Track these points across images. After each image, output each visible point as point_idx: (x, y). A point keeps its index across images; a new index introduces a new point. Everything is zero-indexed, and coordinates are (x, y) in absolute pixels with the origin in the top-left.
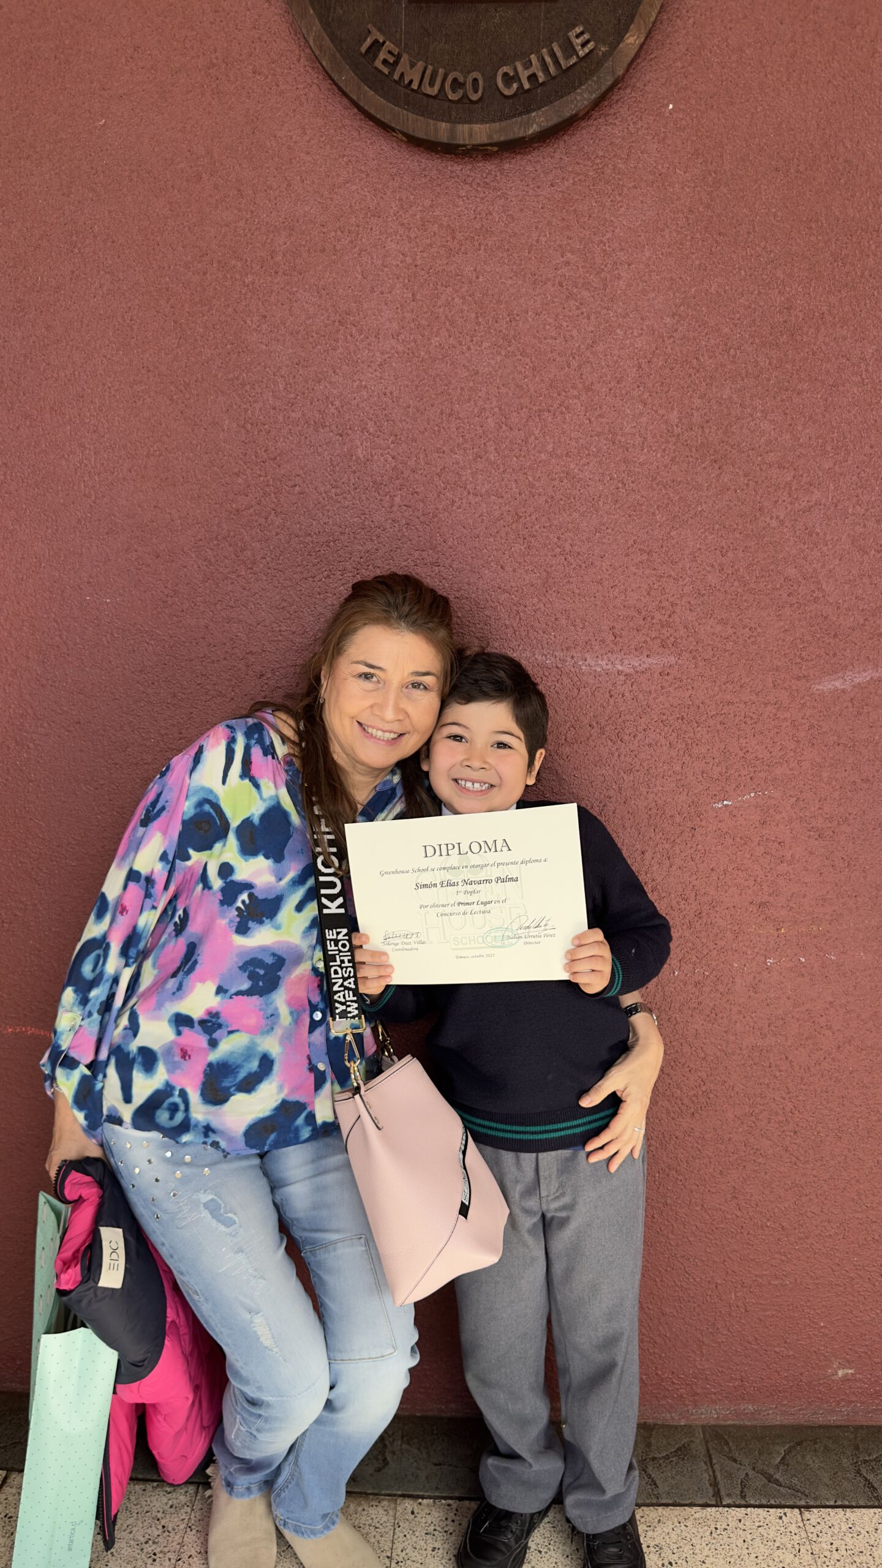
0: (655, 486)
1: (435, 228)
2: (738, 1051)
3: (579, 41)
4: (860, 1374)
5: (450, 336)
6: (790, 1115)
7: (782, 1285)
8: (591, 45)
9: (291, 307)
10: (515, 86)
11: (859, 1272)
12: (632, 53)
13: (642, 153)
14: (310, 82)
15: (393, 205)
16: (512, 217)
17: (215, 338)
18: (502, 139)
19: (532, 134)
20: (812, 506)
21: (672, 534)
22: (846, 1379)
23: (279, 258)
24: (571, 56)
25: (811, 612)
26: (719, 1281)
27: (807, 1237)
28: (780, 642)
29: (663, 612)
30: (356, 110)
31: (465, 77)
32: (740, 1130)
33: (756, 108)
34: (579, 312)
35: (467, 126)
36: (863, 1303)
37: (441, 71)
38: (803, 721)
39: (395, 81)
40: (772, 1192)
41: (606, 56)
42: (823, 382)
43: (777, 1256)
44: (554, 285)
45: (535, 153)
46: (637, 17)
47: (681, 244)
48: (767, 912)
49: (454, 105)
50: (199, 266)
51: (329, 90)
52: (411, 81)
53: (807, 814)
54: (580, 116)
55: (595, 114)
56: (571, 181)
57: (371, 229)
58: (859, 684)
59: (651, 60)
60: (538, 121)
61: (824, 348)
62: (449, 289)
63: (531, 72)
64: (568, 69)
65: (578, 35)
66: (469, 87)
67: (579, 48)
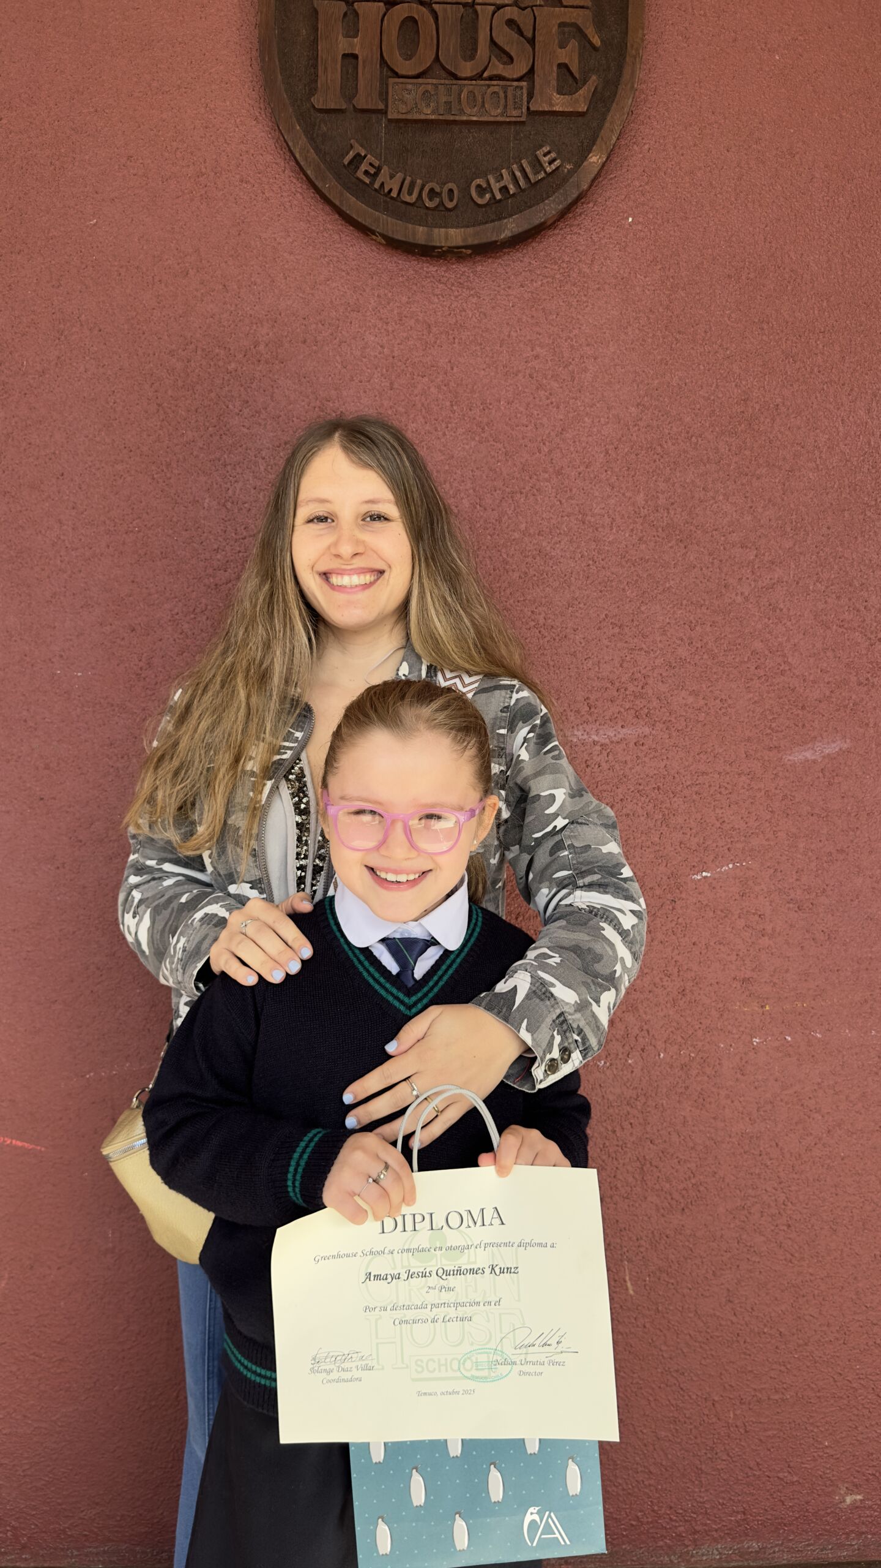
0: (624, 563)
1: (412, 322)
2: (728, 1139)
3: (547, 159)
4: (868, 1499)
6: (783, 1207)
7: (783, 1400)
8: (557, 163)
9: (273, 393)
10: (488, 196)
11: (862, 1382)
12: (595, 171)
13: (605, 259)
14: (294, 190)
15: (372, 301)
16: (485, 315)
17: (197, 421)
18: (476, 242)
19: (504, 238)
20: (774, 584)
21: (643, 608)
22: (854, 1507)
23: (261, 347)
24: (538, 173)
25: (778, 684)
26: (716, 1398)
27: (806, 1344)
28: (751, 713)
29: (636, 683)
30: (337, 216)
31: (442, 188)
32: (732, 1226)
33: (708, 223)
34: (549, 401)
35: (443, 230)
36: (869, 1418)
37: (419, 182)
38: (778, 792)
39: (376, 190)
40: (767, 1294)
41: (571, 172)
42: (780, 468)
43: (775, 1366)
44: (524, 377)
45: (506, 257)
46: (599, 140)
47: (643, 340)
48: (750, 988)
49: (430, 212)
50: (183, 353)
51: (312, 198)
52: (391, 190)
53: (786, 885)
54: (549, 223)
55: (561, 224)
56: (540, 283)
57: (351, 323)
58: (828, 754)
59: (611, 179)
60: (511, 227)
61: (780, 436)
62: (426, 379)
63: (502, 184)
64: (537, 183)
65: (545, 154)
66: (445, 196)
67: (546, 165)
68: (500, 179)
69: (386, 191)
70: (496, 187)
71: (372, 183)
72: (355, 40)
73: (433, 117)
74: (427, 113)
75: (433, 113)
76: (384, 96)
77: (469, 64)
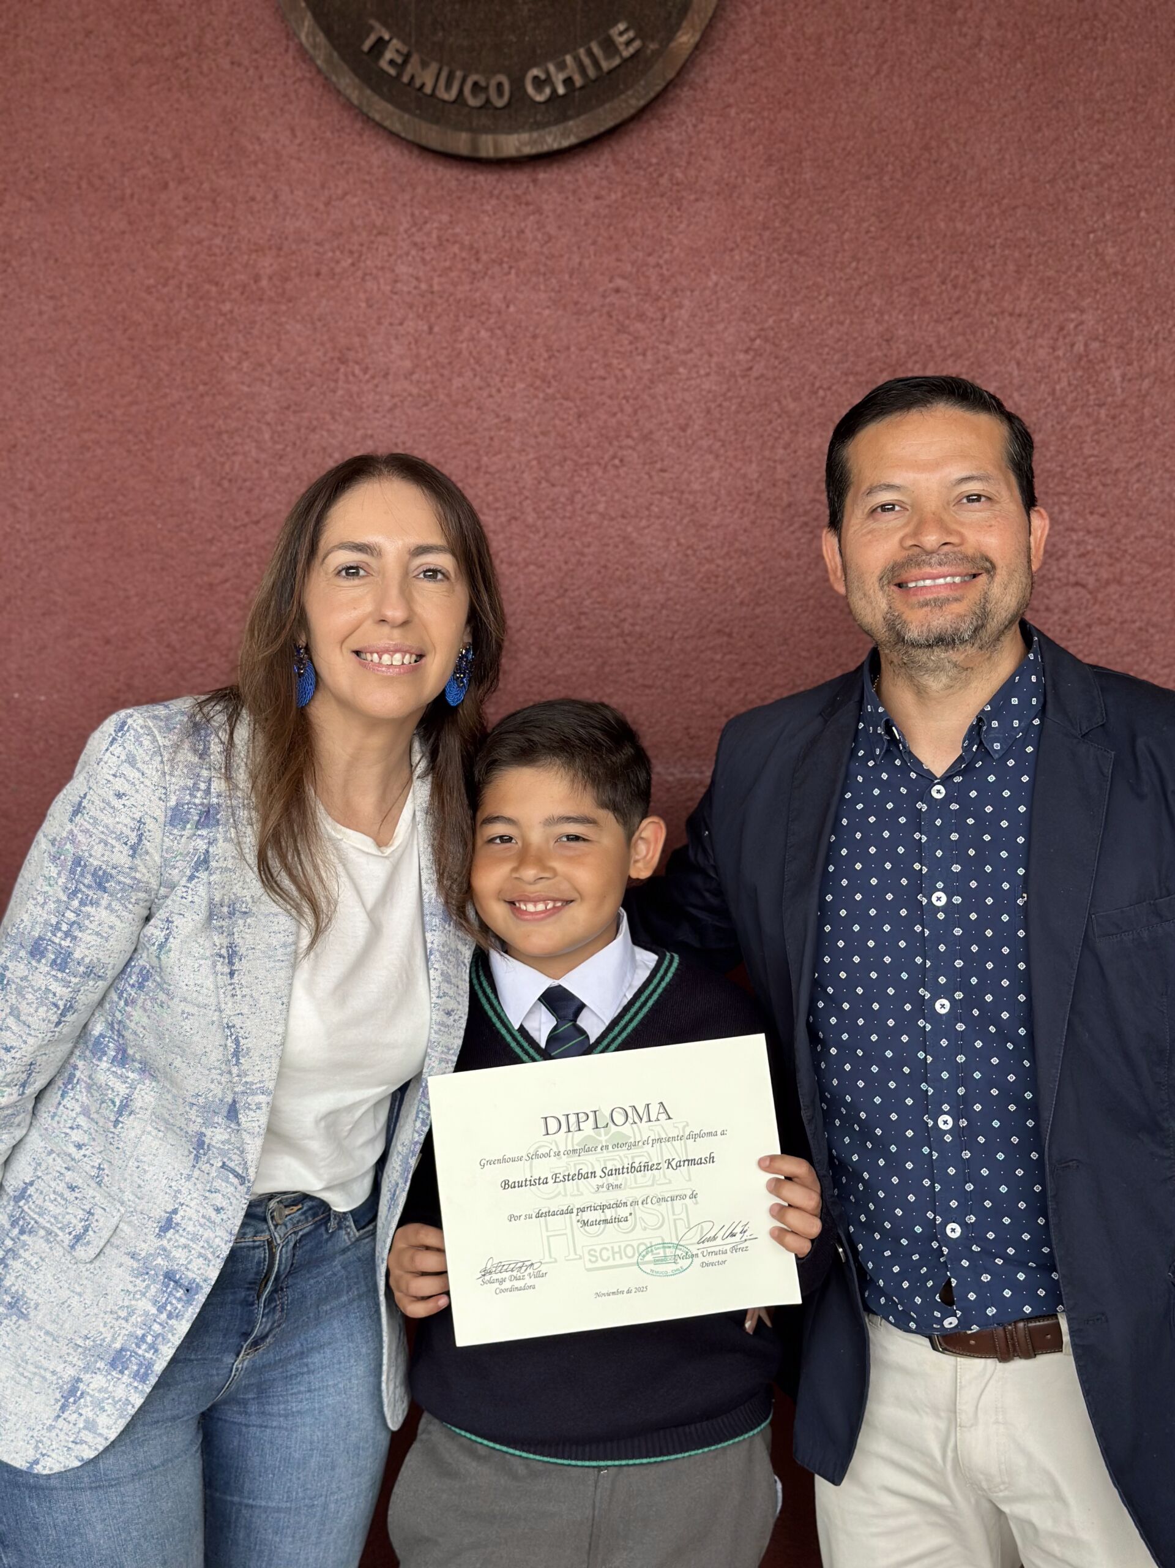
3: (623, 39)
5: (475, 376)
8: (637, 44)
10: (548, 91)
18: (534, 152)
24: (612, 58)
31: (488, 80)
35: (490, 137)
37: (459, 74)
39: (404, 84)
45: (575, 160)
49: (476, 112)
55: (648, 118)
60: (576, 130)
63: (565, 75)
64: (610, 72)
65: (620, 33)
66: (492, 91)
67: (621, 48)
68: (561, 66)
69: (418, 84)
70: (559, 78)
71: (399, 75)
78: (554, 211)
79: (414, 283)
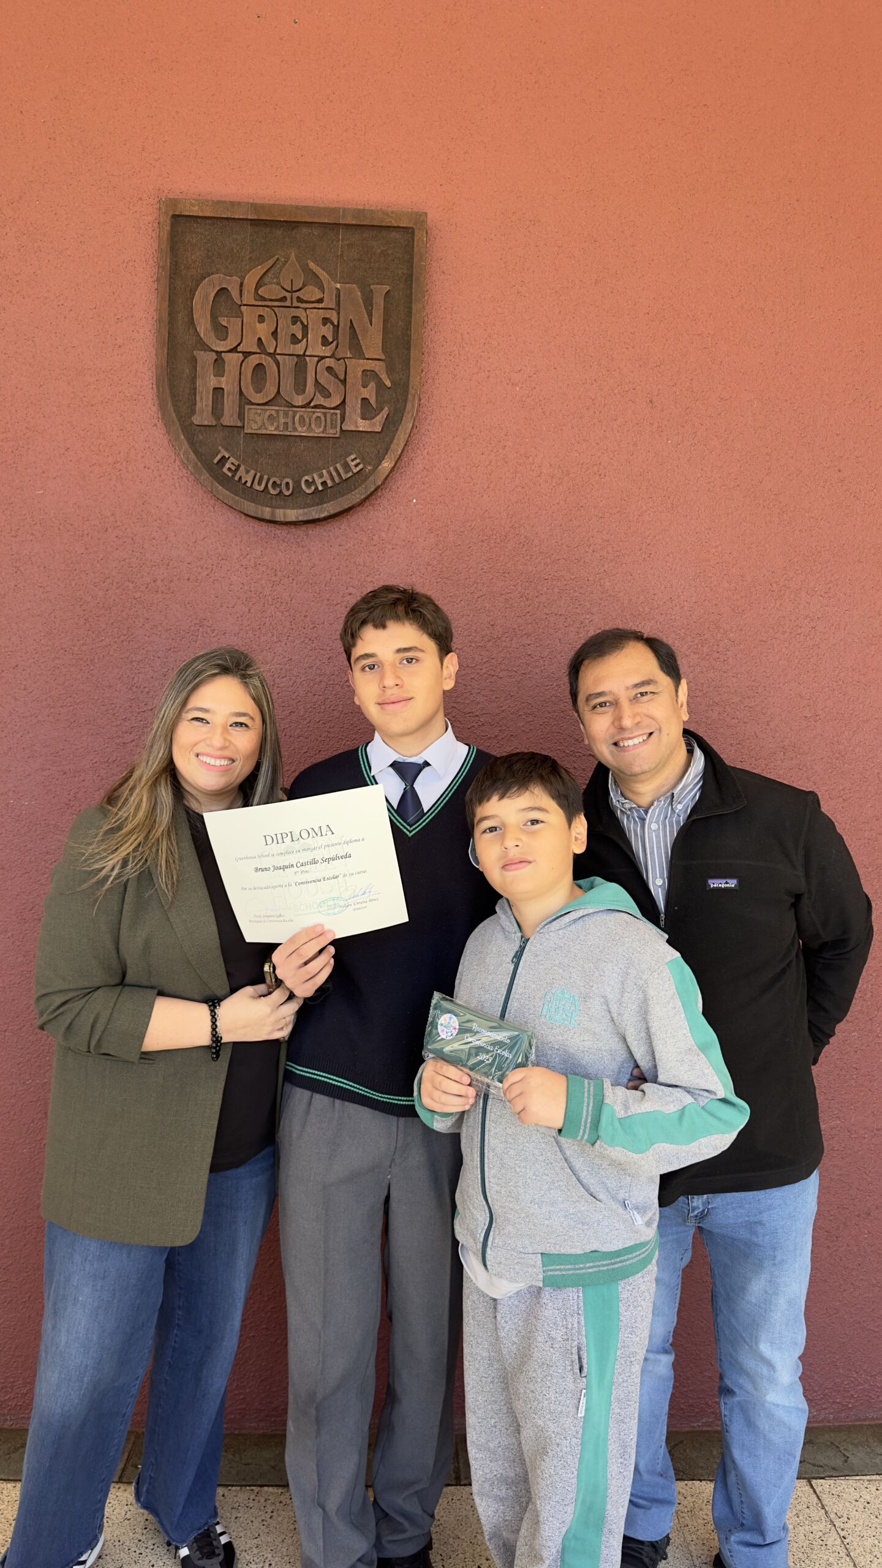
3: (353, 463)
8: (361, 466)
9: (167, 613)
10: (313, 488)
12: (387, 471)
13: (397, 528)
15: (236, 553)
16: (314, 564)
17: (112, 631)
18: (305, 519)
19: (323, 517)
24: (348, 472)
31: (281, 481)
35: (282, 510)
37: (266, 477)
39: (236, 481)
41: (371, 472)
45: (329, 525)
46: (390, 450)
49: (274, 497)
50: (103, 585)
51: (194, 482)
52: (246, 482)
54: (356, 505)
55: (367, 503)
57: (221, 568)
59: (400, 475)
60: (328, 508)
63: (323, 480)
64: (347, 479)
65: (352, 461)
66: (283, 487)
67: (353, 468)
68: (321, 476)
69: (243, 482)
70: (319, 482)
71: (233, 476)
72: (222, 379)
73: (275, 433)
74: (271, 430)
75: (276, 429)
76: (241, 416)
77: (300, 397)
78: (317, 550)
79: (242, 586)
